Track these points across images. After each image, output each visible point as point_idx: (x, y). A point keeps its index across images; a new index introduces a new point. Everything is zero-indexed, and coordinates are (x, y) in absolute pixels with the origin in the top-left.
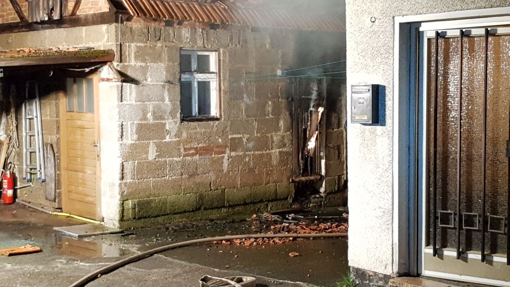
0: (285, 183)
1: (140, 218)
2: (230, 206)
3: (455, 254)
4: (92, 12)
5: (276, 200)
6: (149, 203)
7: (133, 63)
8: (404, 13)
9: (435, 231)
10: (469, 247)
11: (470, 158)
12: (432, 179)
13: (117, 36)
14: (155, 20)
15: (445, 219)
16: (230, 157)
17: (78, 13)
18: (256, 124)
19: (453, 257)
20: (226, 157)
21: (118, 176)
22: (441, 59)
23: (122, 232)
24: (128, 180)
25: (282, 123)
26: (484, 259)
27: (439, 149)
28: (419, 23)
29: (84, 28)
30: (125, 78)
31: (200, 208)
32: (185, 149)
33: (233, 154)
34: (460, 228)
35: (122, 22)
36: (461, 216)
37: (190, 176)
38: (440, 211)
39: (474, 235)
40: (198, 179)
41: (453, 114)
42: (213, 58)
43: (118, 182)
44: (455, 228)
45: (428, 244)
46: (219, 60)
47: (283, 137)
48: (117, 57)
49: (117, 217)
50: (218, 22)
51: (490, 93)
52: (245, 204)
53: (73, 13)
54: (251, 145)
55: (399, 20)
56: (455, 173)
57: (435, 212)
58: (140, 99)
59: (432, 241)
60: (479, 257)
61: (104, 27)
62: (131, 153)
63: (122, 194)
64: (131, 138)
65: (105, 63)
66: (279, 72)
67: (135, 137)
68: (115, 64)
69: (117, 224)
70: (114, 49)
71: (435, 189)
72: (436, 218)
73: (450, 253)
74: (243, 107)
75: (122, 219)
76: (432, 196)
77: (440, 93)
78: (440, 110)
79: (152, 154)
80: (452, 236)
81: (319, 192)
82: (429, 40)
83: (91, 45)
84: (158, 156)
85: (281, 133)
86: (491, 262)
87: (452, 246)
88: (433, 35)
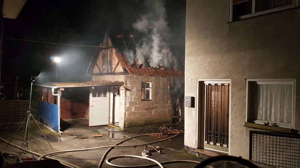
0: (169, 118)
1: (129, 127)
2: (154, 124)
3: (213, 144)
4: (119, 71)
5: (167, 123)
6: (132, 123)
7: (129, 85)
8: (200, 78)
9: (208, 137)
10: (217, 142)
11: (217, 118)
12: (207, 123)
13: (125, 78)
14: (135, 74)
15: (210, 134)
16: (154, 111)
17: (115, 71)
18: (162, 102)
19: (212, 144)
20: (153, 110)
21: (124, 115)
22: (210, 91)
23: (124, 131)
24: (127, 116)
25: (169, 102)
26: (221, 145)
27: (209, 115)
28: (204, 81)
29: (117, 76)
30: (127, 89)
31: (146, 125)
32: (142, 108)
33: (155, 110)
34: (214, 136)
35: (126, 75)
36: (214, 133)
37: (143, 116)
38: (209, 132)
39: (218, 139)
40: (145, 117)
41: (213, 106)
42: (151, 84)
43: (124, 117)
44: (213, 137)
45: (206, 140)
46: (152, 85)
47: (169, 105)
48: (125, 84)
49: (123, 127)
50: (152, 75)
51: (222, 101)
52: (158, 124)
53: (114, 71)
54: (160, 107)
55: (199, 80)
56: (213, 121)
57: (208, 132)
58: (131, 95)
59: (207, 140)
60: (219, 145)
61: (122, 76)
62: (127, 109)
63: (125, 120)
64: (128, 105)
65: (121, 85)
66: (168, 88)
67: (129, 105)
68: (124, 85)
69: (123, 128)
70: (124, 82)
71: (208, 126)
72: (208, 133)
73: (212, 143)
74: (159, 97)
75: (124, 127)
76: (207, 127)
77: (209, 100)
78: (209, 104)
79: (133, 110)
80: (212, 138)
81: (179, 121)
82: (206, 86)
83: (118, 80)
84: (135, 110)
85: (169, 104)
86: (222, 146)
87: (212, 141)
88: (208, 84)
